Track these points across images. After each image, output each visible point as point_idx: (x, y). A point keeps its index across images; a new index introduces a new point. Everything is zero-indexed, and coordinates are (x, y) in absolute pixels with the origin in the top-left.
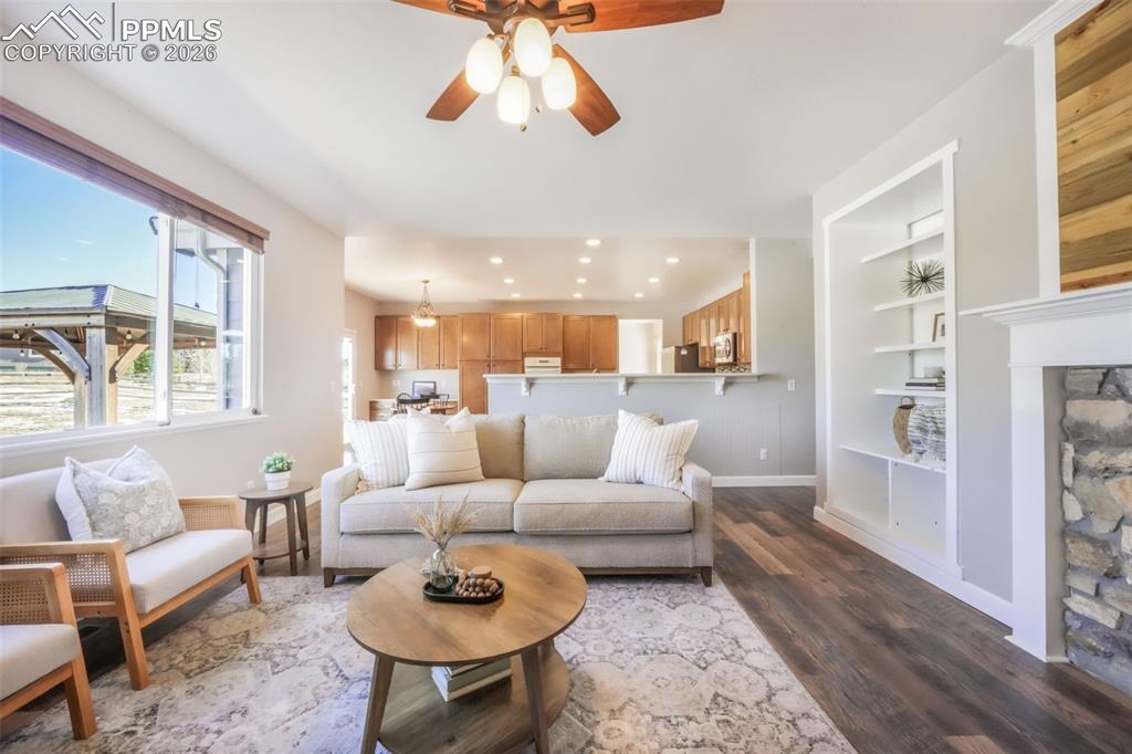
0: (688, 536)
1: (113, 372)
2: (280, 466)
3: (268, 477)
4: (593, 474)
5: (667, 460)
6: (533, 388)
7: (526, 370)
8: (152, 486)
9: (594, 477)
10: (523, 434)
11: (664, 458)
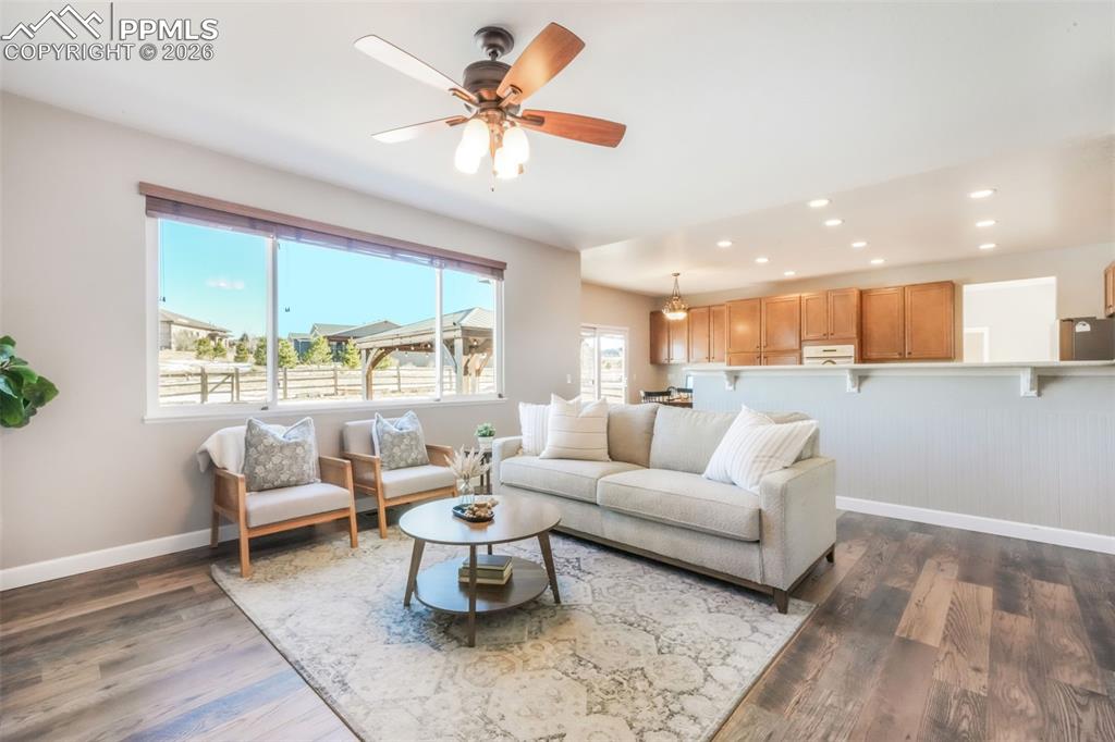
0: (755, 547)
1: (466, 367)
2: (484, 432)
3: (480, 439)
4: (697, 470)
5: (754, 462)
6: (738, 383)
7: (805, 361)
8: (408, 434)
9: (699, 473)
10: (653, 425)
11: (752, 459)
